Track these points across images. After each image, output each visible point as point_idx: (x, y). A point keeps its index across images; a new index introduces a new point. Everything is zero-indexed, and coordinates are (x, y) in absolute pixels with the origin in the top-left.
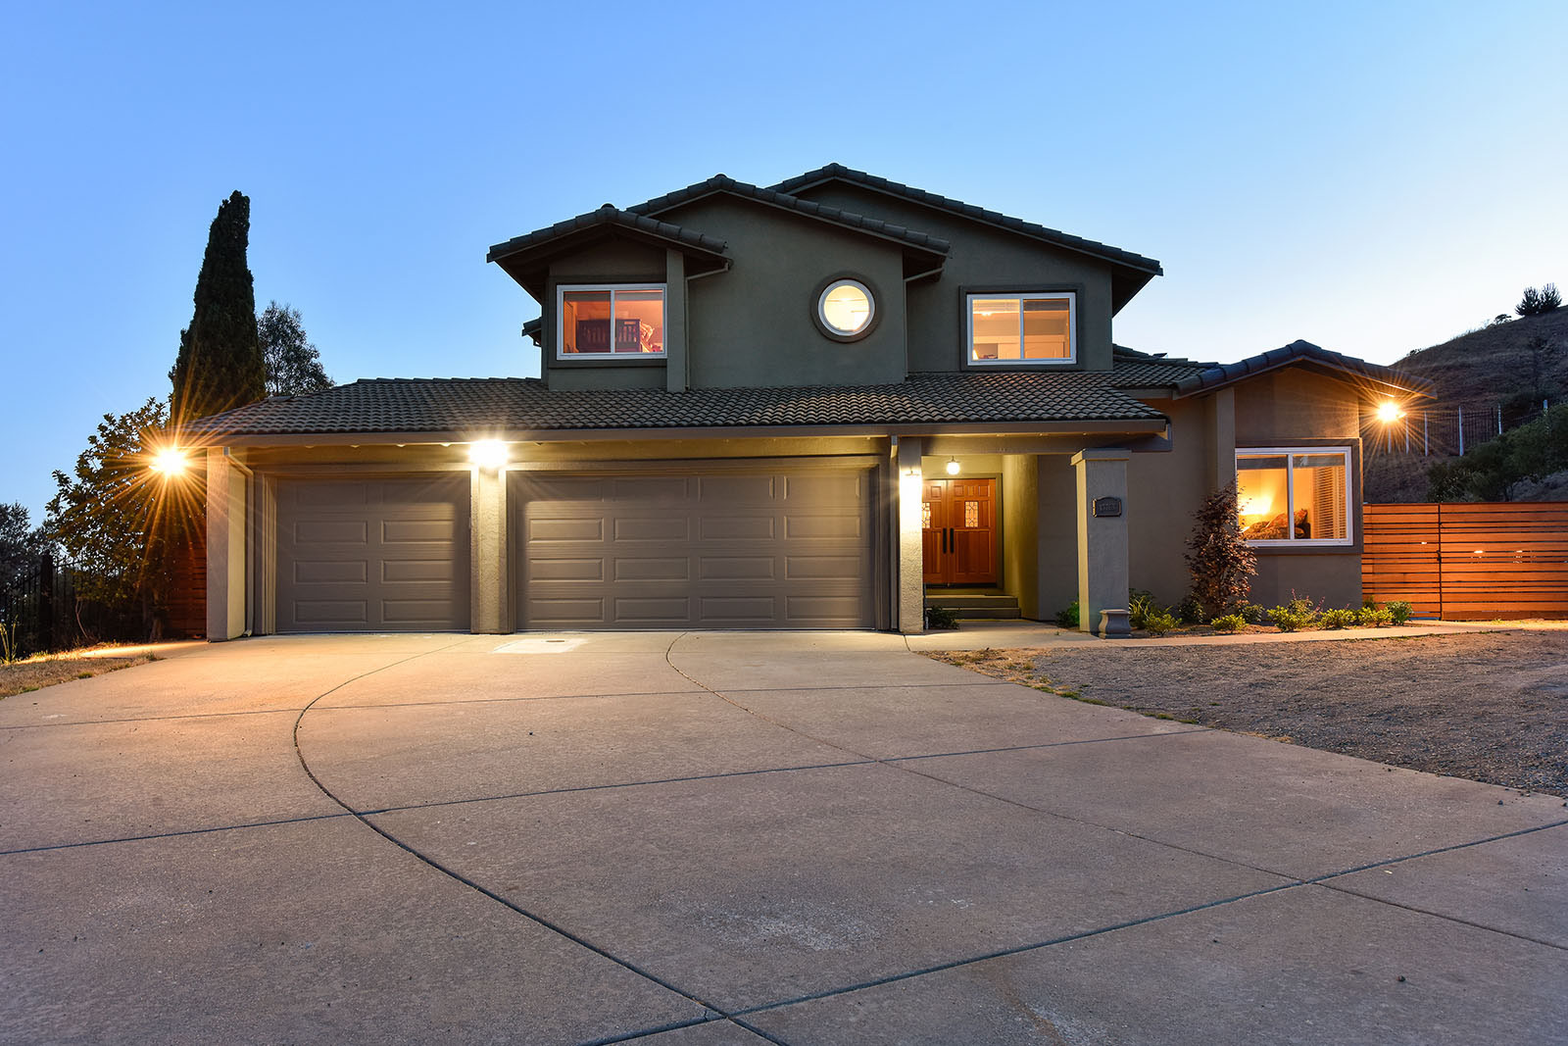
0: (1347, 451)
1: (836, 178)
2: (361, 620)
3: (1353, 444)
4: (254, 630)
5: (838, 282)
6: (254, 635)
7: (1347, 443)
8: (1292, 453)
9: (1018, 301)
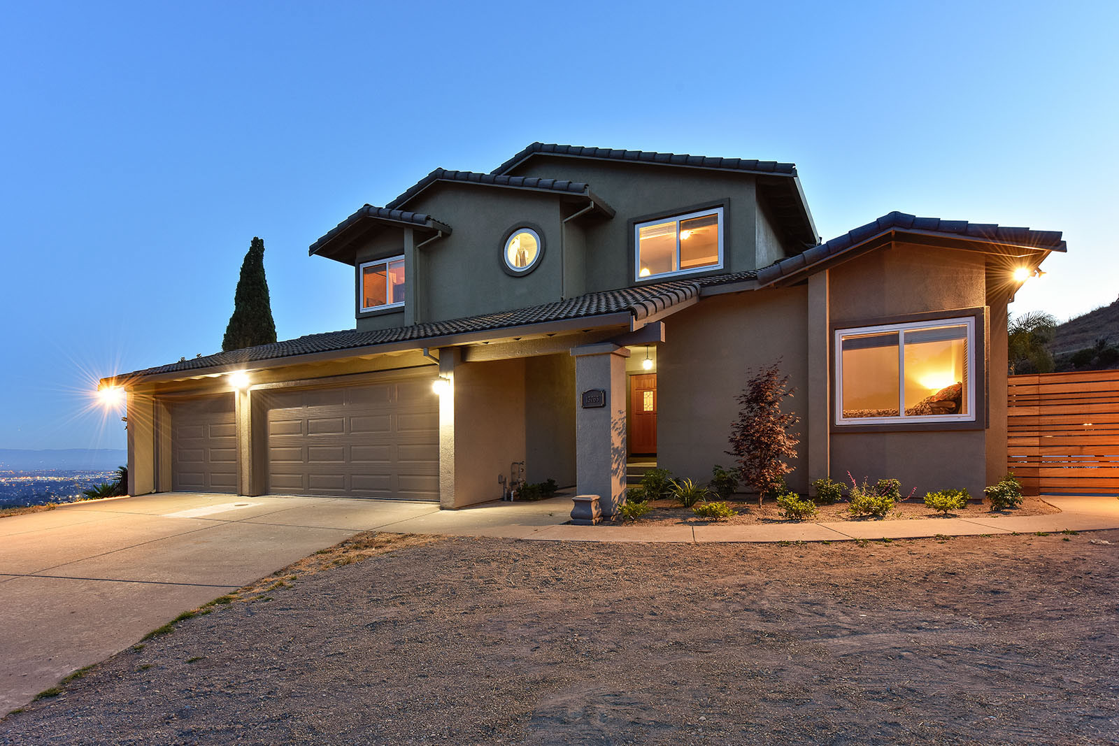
0: (969, 323)
1: (536, 153)
2: (202, 484)
3: (977, 314)
4: (158, 489)
5: (517, 232)
6: (157, 492)
7: (970, 313)
8: (903, 329)
9: (675, 223)
